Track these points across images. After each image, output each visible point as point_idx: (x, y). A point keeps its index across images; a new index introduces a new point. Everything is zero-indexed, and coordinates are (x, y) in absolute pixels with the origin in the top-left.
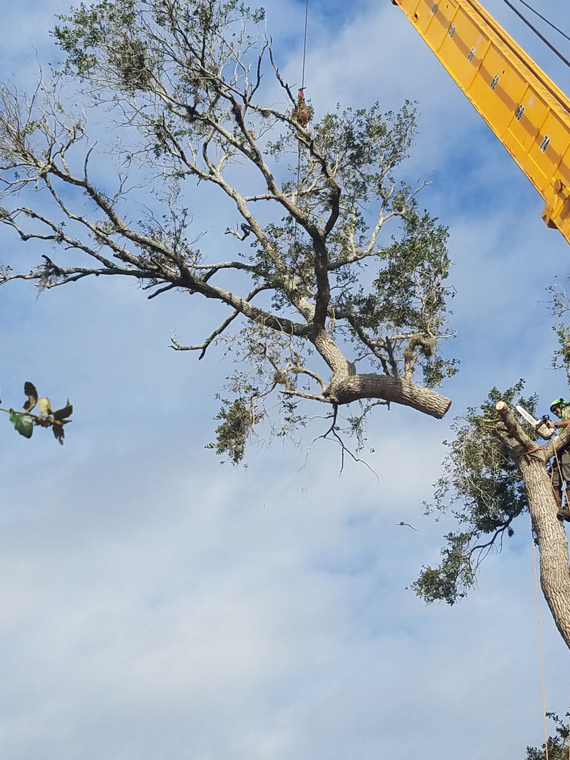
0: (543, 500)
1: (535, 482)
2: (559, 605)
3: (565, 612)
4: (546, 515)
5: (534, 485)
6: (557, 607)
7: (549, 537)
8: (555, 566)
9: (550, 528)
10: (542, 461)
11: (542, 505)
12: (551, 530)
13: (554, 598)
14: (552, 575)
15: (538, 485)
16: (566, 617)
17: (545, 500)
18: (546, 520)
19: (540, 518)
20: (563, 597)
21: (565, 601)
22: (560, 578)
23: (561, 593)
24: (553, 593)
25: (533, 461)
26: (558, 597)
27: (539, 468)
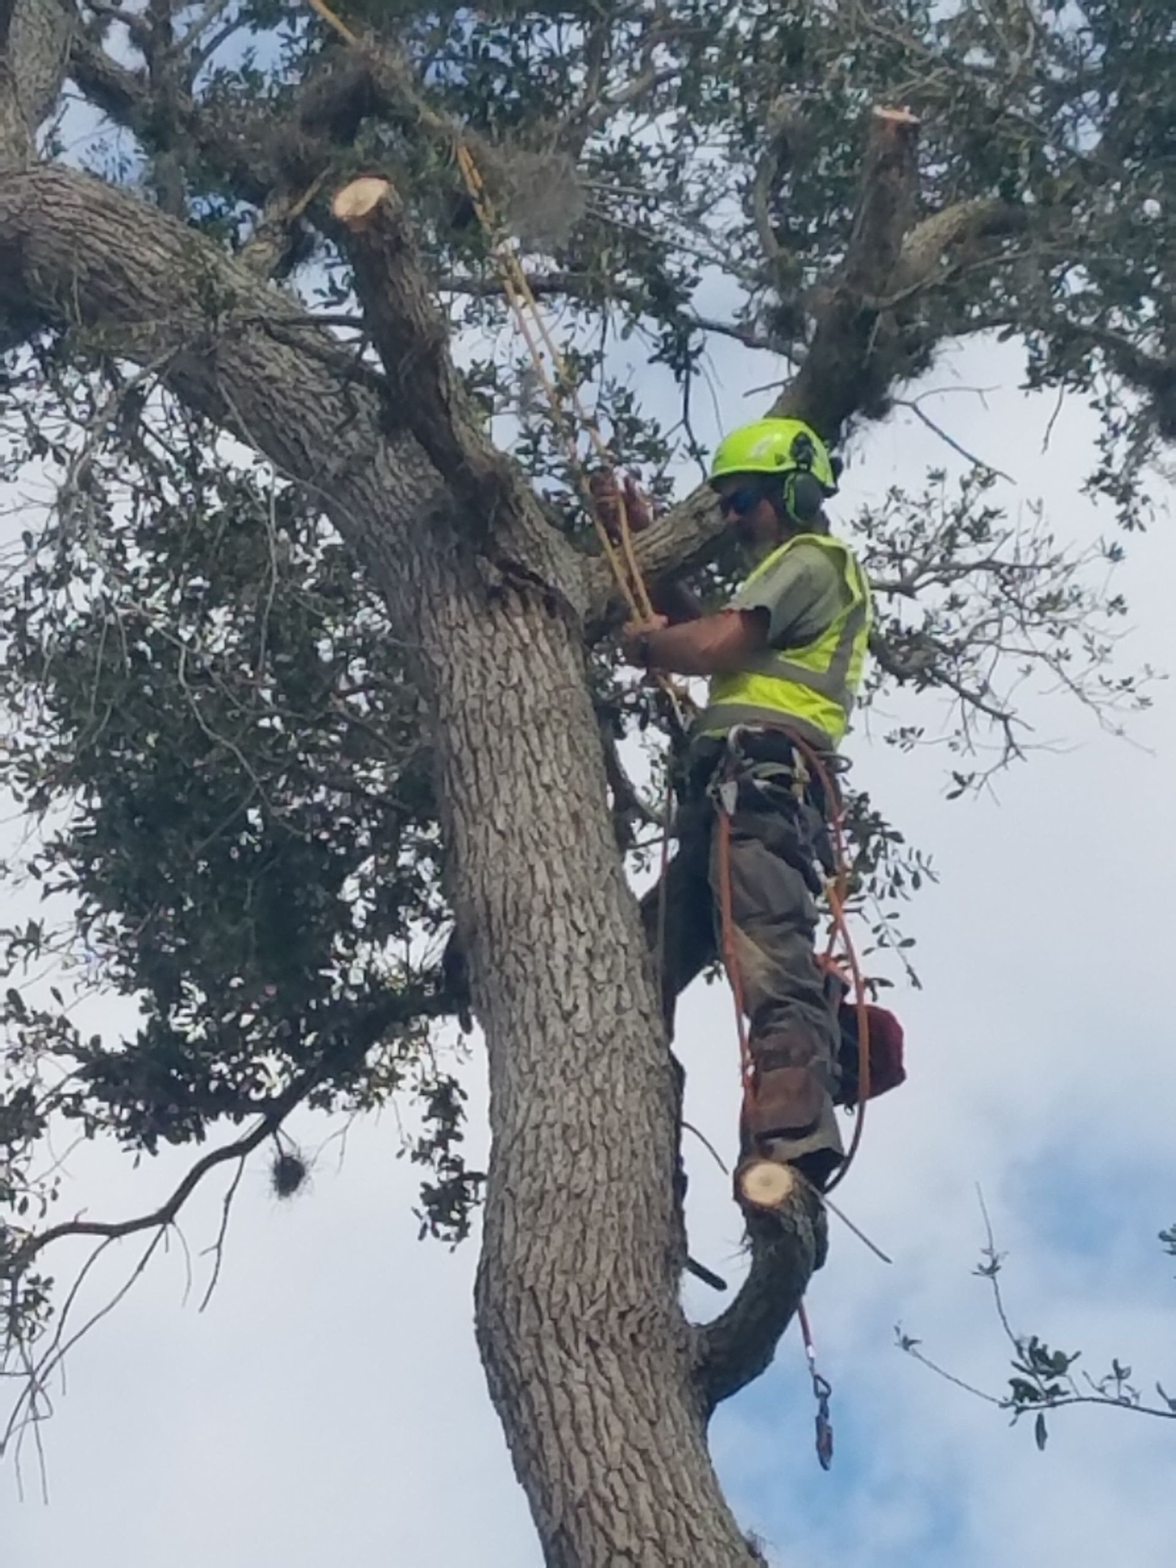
0: (548, 814)
1: (514, 712)
2: (586, 1419)
3: (616, 1460)
4: (561, 901)
5: (503, 727)
6: (566, 1432)
7: (566, 1017)
8: (582, 1180)
9: (577, 969)
10: (568, 611)
11: (542, 841)
12: (580, 980)
13: (554, 1379)
14: (557, 1237)
15: (531, 728)
16: (621, 1491)
17: (564, 816)
18: (559, 926)
19: (521, 913)
20: (613, 1369)
21: (625, 1399)
22: (607, 1264)
23: (604, 1352)
24: (551, 1349)
25: (515, 602)
26: (579, 1374)
27: (546, 648)
